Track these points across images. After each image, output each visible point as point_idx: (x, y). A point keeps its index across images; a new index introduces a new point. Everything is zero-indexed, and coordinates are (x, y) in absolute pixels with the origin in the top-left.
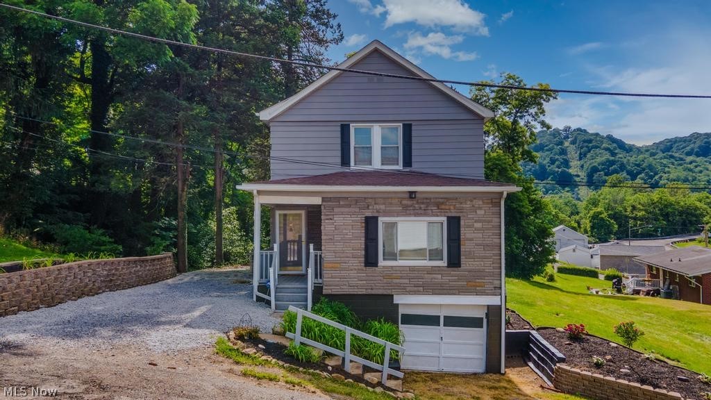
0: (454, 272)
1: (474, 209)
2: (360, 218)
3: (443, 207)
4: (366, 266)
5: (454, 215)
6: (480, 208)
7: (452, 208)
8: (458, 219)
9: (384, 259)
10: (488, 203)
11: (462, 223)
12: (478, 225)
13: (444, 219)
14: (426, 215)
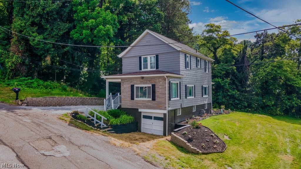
0: (154, 102)
1: (159, 82)
2: (130, 85)
3: (151, 81)
4: (131, 100)
5: (154, 84)
6: (161, 82)
7: (153, 81)
8: (155, 85)
9: (136, 98)
10: (163, 80)
11: (156, 86)
12: (160, 87)
13: (151, 85)
14: (146, 84)
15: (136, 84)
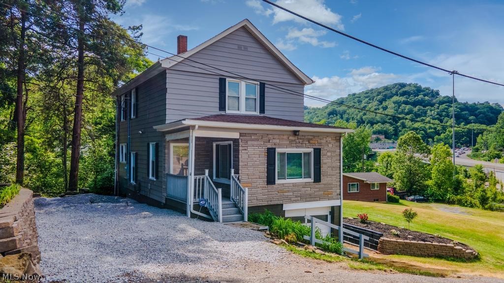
0: (317, 185)
1: (327, 143)
2: (264, 149)
3: (312, 142)
4: (267, 184)
5: (317, 147)
6: (330, 143)
7: (316, 142)
8: (319, 150)
9: (279, 179)
10: (333, 140)
11: (321, 152)
12: (329, 154)
13: (312, 150)
14: (302, 147)
15: (281, 146)
